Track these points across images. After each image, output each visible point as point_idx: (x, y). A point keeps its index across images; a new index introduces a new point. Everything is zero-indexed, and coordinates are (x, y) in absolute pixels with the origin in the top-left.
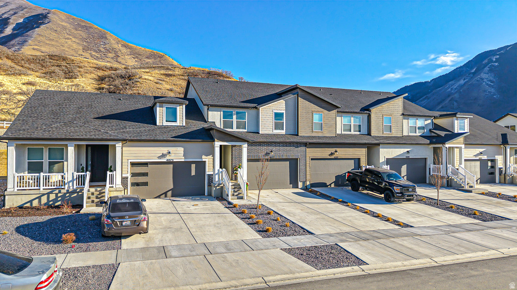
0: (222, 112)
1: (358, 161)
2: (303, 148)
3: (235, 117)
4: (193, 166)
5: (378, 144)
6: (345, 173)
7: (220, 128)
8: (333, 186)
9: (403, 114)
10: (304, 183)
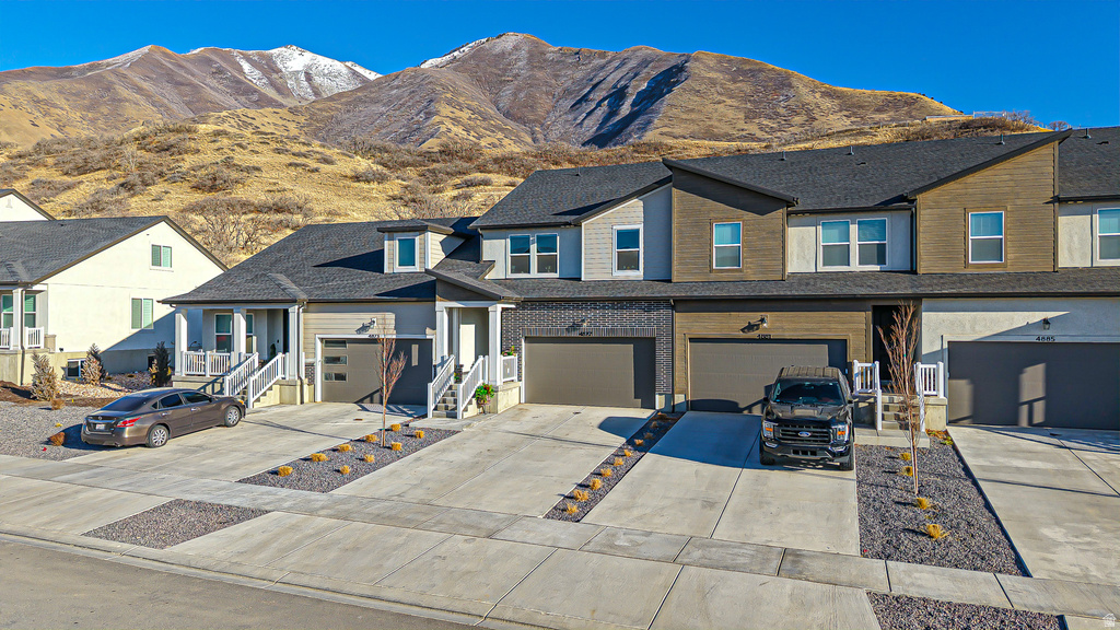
0: (509, 240)
2: (665, 313)
3: (534, 247)
9: (1057, 200)
10: (670, 397)
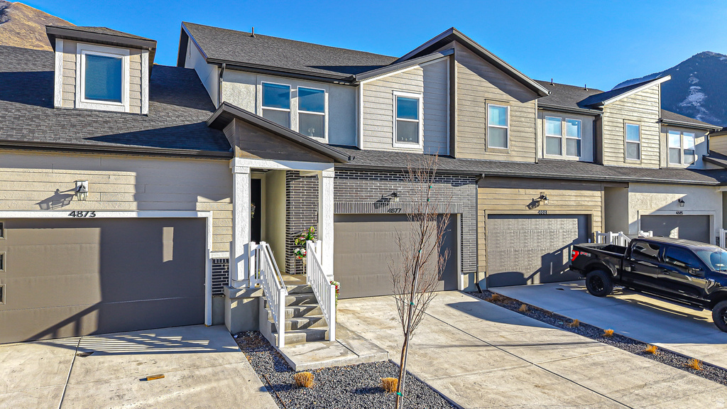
0: (260, 87)
1: (586, 221)
2: (470, 188)
3: (294, 102)
4: (168, 233)
5: (626, 183)
6: (562, 250)
7: (255, 116)
8: (537, 281)
9: (661, 121)
10: (472, 276)
